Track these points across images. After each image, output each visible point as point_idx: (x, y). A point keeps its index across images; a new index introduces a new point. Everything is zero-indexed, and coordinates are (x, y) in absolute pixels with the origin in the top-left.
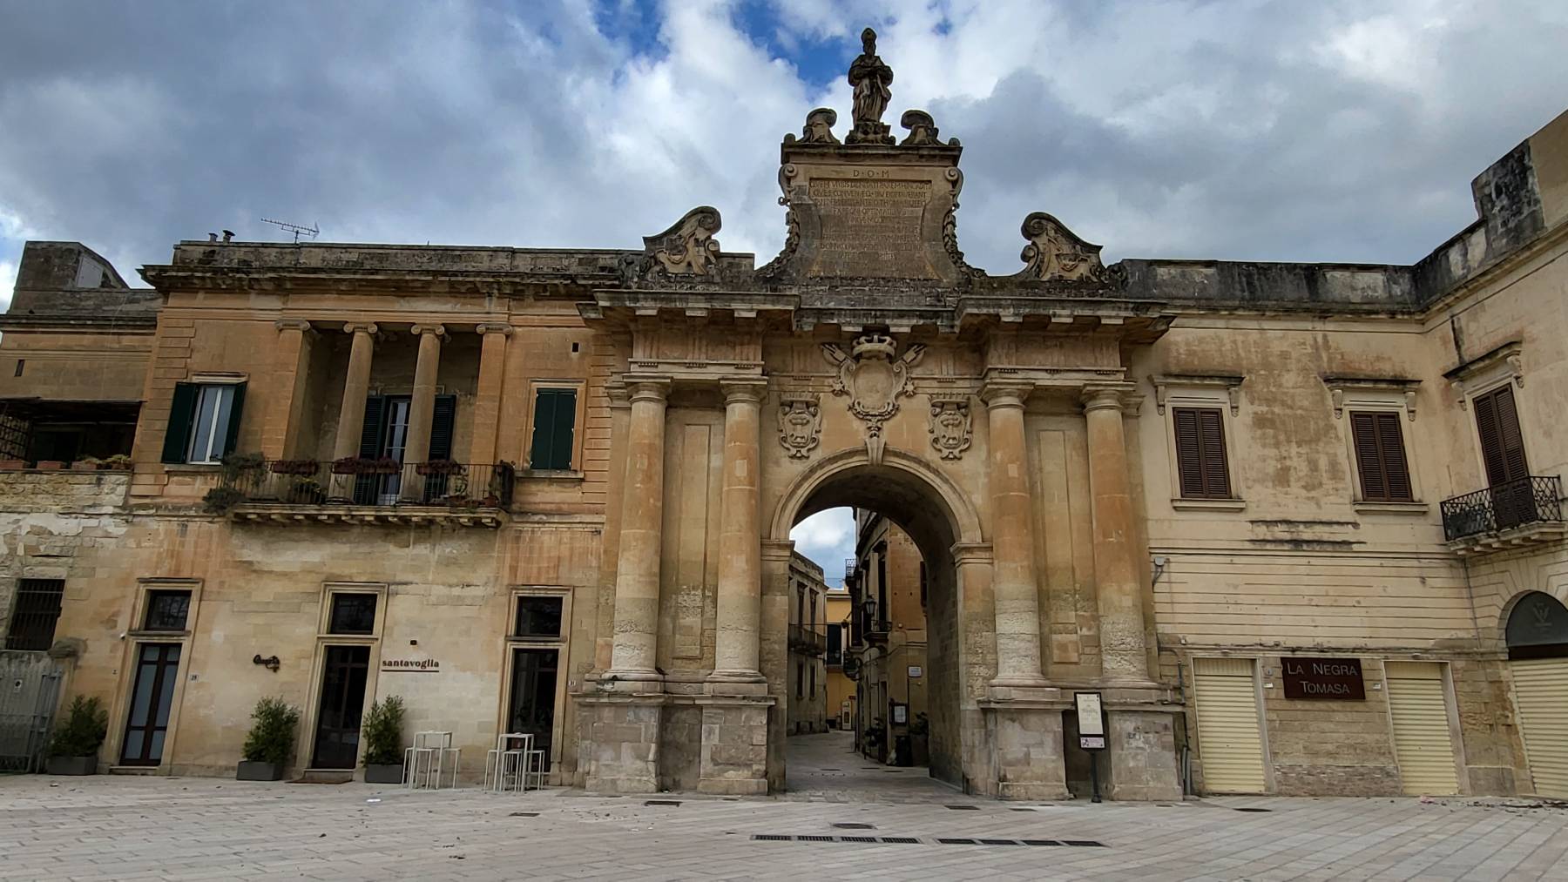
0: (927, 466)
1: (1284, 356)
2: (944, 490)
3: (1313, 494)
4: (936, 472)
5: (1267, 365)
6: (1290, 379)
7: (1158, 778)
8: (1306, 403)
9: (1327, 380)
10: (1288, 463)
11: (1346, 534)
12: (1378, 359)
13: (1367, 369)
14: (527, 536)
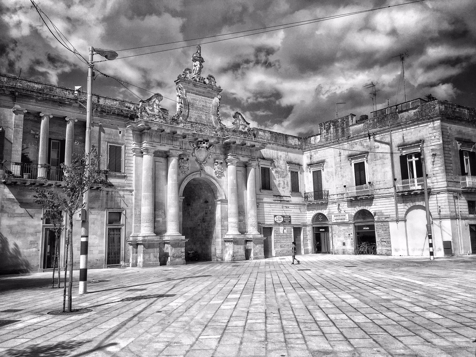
0: (214, 178)
1: (281, 156)
2: (217, 185)
3: (284, 189)
4: (216, 180)
5: (278, 158)
6: (281, 162)
7: (261, 254)
8: (284, 168)
9: (288, 163)
10: (280, 182)
11: (288, 199)
12: (296, 159)
13: (294, 161)
14: (110, 193)
